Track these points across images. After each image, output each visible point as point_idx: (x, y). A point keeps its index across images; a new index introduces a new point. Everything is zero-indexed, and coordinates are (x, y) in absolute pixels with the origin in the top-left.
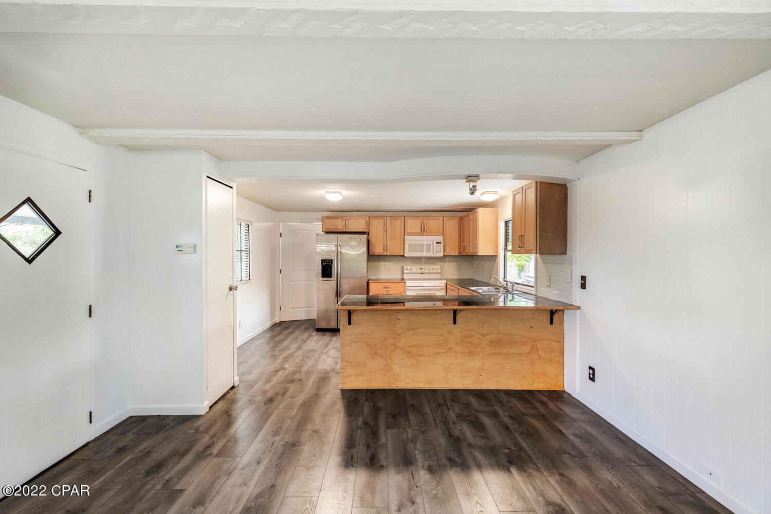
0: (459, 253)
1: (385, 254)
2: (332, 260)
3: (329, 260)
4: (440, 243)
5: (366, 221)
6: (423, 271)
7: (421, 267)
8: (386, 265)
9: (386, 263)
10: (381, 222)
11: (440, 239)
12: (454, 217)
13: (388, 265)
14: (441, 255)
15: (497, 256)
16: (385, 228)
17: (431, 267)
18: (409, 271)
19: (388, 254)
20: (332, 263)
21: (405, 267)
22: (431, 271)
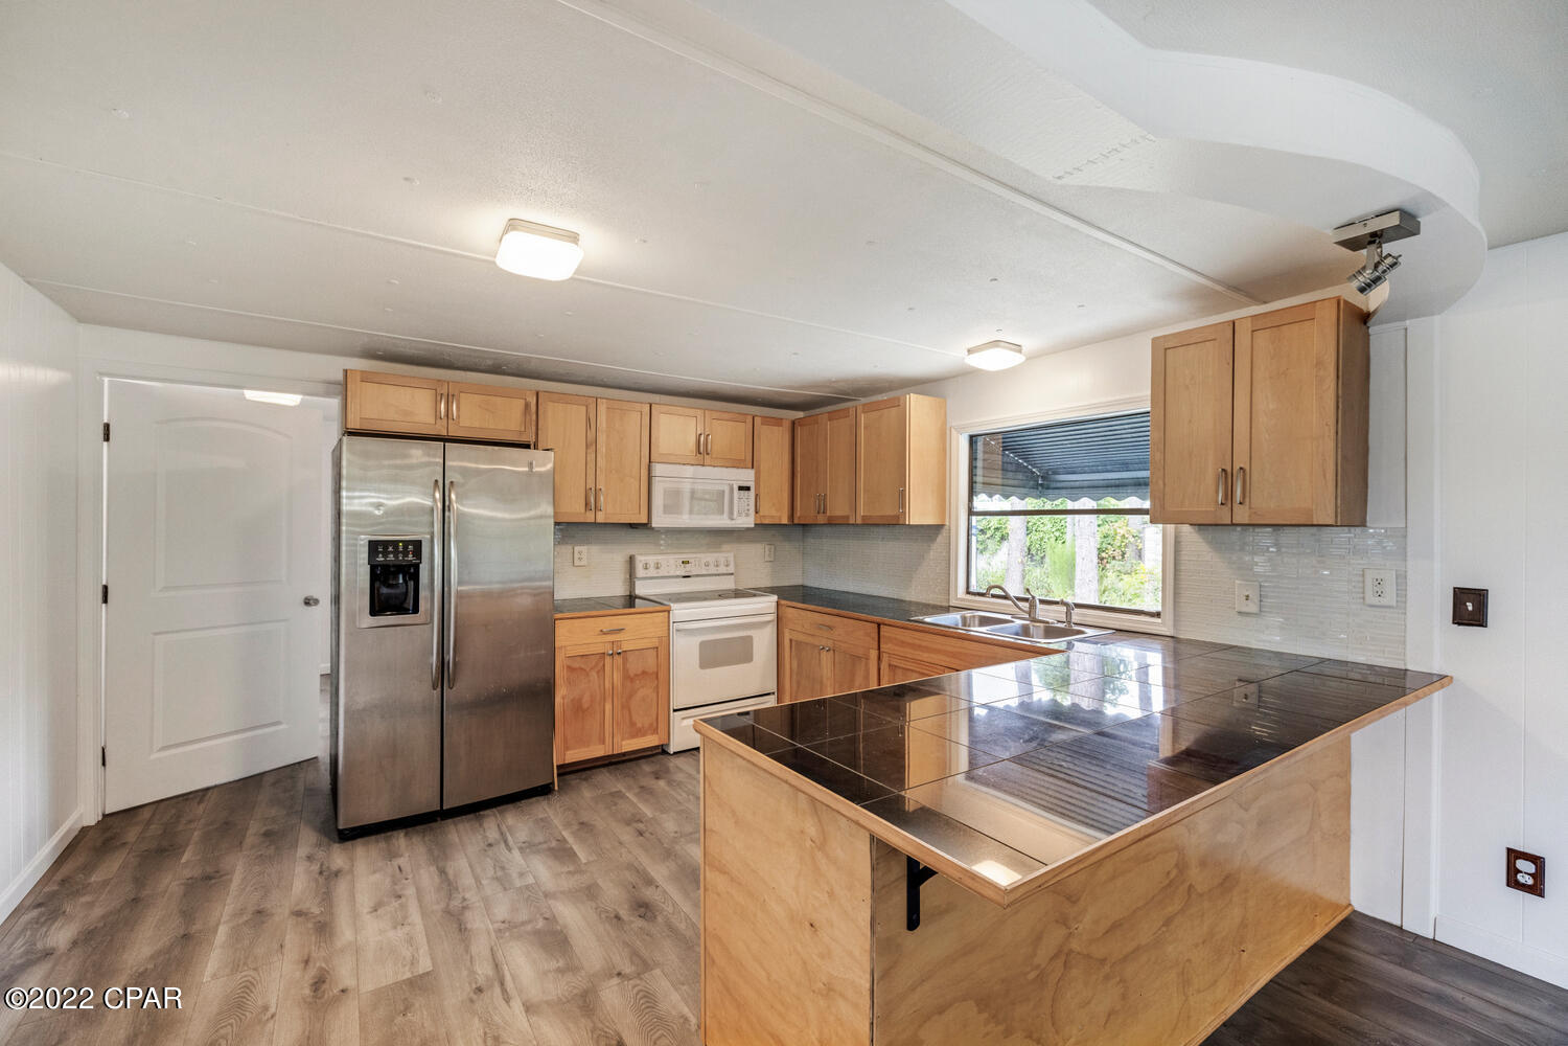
0: (792, 516)
1: (590, 517)
2: (418, 544)
3: (406, 543)
4: (748, 489)
5: (527, 406)
6: (691, 569)
7: (685, 557)
8: (576, 556)
9: (577, 549)
10: (577, 413)
11: (747, 476)
12: (778, 422)
13: (584, 556)
14: (748, 521)
15: (942, 526)
16: (591, 435)
17: (710, 557)
18: (652, 572)
19: (601, 518)
20: (418, 552)
21: (640, 560)
22: (713, 570)
